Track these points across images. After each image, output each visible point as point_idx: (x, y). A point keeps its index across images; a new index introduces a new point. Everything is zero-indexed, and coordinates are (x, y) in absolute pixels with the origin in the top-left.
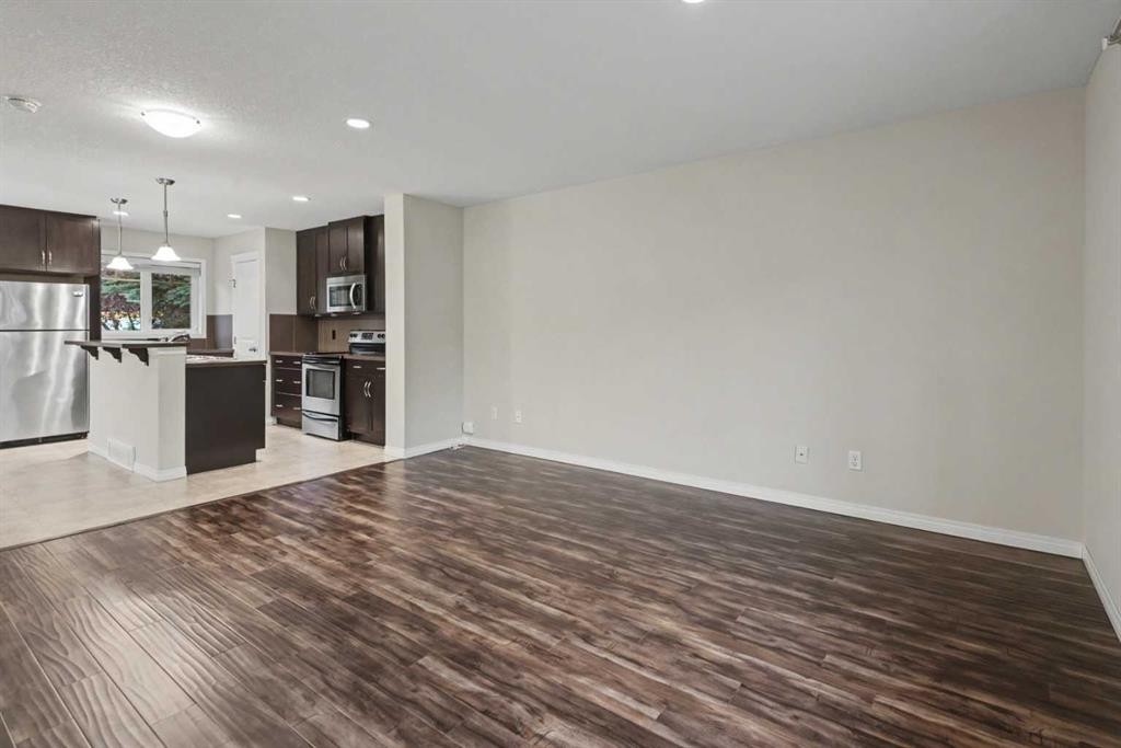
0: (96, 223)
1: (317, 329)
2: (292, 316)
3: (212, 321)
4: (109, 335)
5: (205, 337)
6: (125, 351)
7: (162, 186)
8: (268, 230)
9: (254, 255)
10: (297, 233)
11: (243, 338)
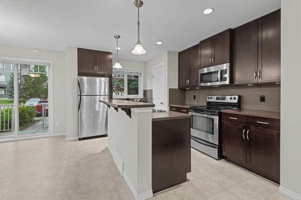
0: (111, 56)
1: (185, 95)
2: (177, 89)
3: (145, 92)
5: (143, 98)
6: (119, 109)
7: (138, 8)
8: (168, 52)
9: (163, 64)
10: (179, 53)
11: (157, 98)
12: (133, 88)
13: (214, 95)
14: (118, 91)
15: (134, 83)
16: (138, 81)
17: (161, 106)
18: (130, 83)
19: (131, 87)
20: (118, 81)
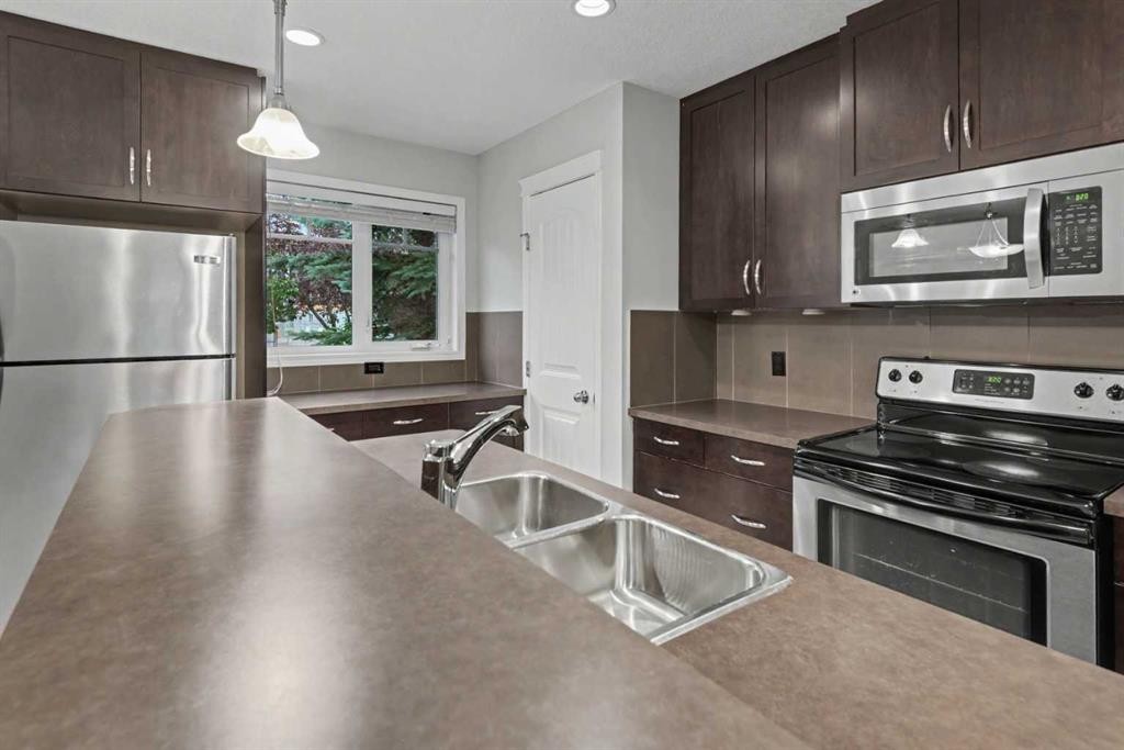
1: (713, 345)
2: (671, 313)
3: (475, 322)
4: (284, 352)
5: (462, 357)
8: (629, 89)
9: (593, 160)
10: (682, 101)
11: (548, 366)
12: (403, 296)
13: (927, 360)
14: (329, 309)
15: (411, 274)
16: (431, 261)
17: (578, 415)
18: (388, 272)
19: (394, 290)
20: (326, 258)
